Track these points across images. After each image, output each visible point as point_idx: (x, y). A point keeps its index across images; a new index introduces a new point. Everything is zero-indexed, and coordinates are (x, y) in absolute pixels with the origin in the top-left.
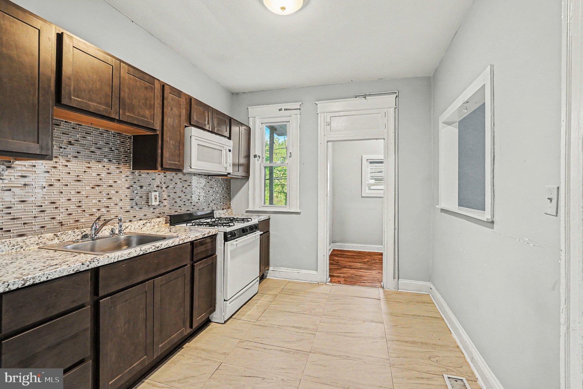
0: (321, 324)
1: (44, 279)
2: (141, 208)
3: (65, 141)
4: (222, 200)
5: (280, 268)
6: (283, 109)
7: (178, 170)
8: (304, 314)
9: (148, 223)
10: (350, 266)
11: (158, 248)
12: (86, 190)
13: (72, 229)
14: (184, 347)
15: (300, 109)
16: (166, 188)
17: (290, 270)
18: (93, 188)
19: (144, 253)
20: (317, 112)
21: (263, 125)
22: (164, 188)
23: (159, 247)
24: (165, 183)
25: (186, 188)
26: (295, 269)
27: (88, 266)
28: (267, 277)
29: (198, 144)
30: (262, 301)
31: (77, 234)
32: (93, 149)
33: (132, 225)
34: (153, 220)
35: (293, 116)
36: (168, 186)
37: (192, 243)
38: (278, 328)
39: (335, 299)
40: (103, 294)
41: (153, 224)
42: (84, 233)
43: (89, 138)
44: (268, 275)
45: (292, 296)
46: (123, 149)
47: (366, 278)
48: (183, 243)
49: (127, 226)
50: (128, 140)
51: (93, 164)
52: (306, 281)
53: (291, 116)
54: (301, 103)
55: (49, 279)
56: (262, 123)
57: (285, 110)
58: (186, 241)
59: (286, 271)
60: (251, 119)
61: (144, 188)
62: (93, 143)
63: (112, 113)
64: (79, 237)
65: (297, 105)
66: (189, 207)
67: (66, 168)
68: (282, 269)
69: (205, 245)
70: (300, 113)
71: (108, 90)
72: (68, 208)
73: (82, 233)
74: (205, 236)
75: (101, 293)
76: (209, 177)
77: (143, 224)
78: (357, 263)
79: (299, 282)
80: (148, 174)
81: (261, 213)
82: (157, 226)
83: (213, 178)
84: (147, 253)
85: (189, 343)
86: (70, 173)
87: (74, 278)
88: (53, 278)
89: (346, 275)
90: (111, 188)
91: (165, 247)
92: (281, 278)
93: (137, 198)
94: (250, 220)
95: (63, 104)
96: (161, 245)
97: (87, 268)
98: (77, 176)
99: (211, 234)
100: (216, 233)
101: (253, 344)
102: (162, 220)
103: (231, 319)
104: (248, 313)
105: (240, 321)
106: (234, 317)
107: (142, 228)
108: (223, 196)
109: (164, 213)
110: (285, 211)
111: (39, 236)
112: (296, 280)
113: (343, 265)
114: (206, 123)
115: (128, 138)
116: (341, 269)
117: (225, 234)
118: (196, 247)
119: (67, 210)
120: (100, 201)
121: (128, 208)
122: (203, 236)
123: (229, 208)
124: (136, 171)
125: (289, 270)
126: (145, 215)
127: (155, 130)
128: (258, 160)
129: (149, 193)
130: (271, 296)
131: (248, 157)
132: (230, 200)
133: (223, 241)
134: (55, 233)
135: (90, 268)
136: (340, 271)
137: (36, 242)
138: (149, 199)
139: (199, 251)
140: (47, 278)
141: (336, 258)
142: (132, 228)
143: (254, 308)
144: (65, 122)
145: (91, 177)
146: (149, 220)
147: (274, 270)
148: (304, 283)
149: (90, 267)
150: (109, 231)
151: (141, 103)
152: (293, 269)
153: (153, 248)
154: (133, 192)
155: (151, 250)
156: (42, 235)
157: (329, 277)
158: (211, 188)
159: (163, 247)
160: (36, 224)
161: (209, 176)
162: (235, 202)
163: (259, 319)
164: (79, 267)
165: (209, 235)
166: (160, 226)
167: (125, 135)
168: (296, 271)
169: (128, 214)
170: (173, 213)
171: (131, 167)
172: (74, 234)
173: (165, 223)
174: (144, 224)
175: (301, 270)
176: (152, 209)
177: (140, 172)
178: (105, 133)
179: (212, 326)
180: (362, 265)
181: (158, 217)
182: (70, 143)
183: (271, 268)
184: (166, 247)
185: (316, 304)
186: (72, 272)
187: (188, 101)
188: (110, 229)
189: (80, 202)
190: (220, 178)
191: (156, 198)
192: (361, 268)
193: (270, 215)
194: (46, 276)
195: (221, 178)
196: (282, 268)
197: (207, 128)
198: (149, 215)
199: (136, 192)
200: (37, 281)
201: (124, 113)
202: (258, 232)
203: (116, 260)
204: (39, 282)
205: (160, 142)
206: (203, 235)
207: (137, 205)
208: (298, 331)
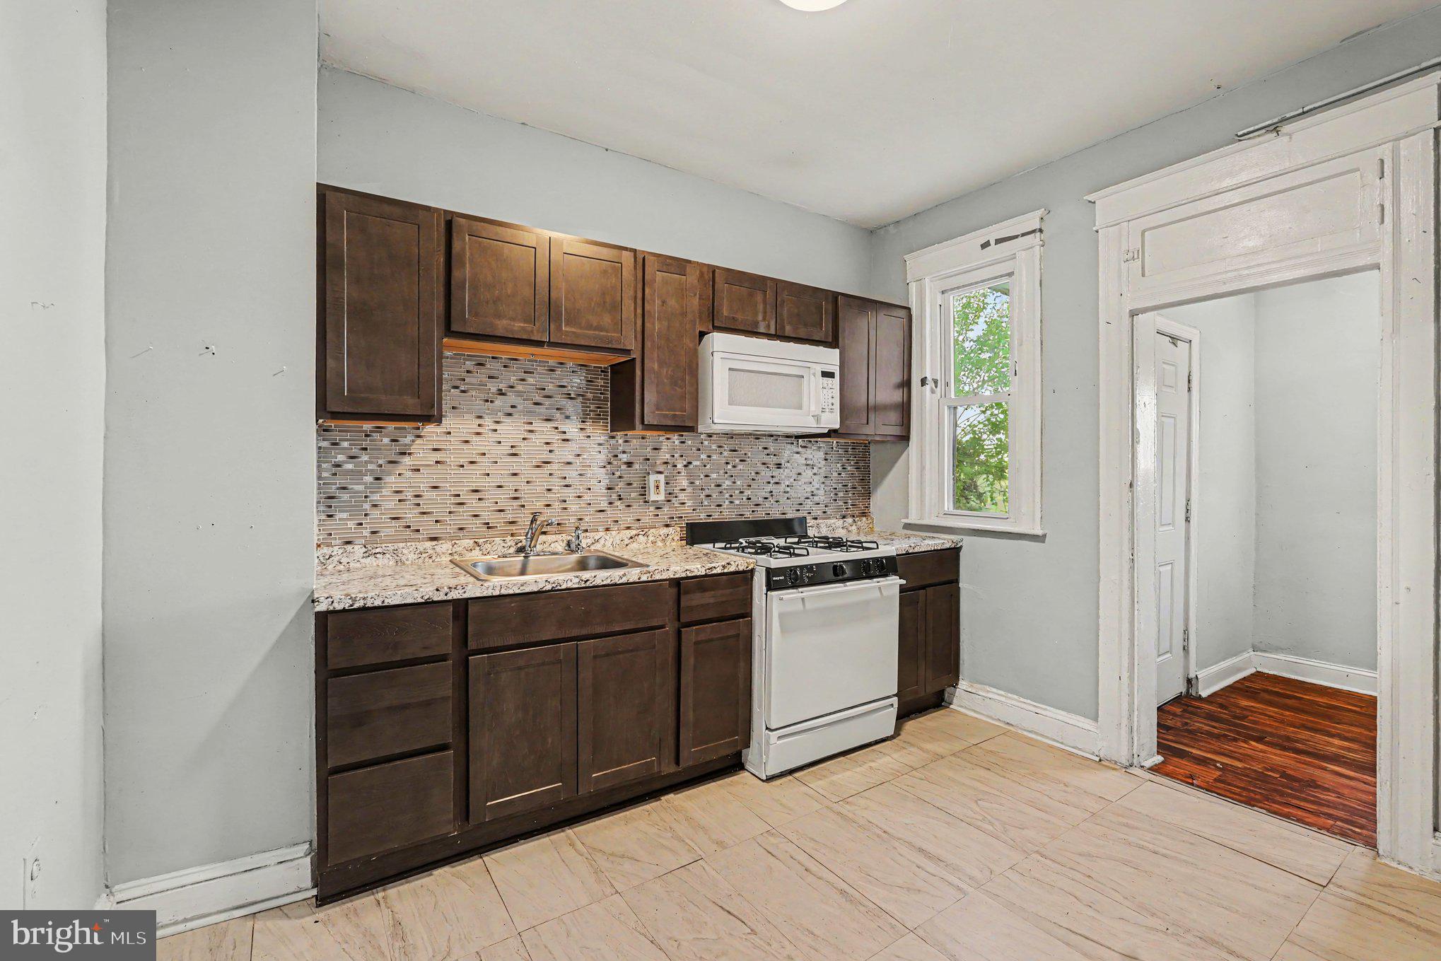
0: (1010, 874)
1: (378, 603)
2: (629, 506)
3: (494, 390)
4: (841, 494)
5: (988, 688)
6: (992, 242)
7: (686, 427)
8: (978, 828)
9: (640, 536)
10: (1288, 739)
11: (586, 582)
12: (527, 471)
13: (503, 535)
14: (662, 798)
15: (1041, 231)
16: (685, 466)
17: (1016, 700)
18: (538, 466)
19: (553, 587)
20: (1095, 225)
21: (946, 294)
22: (679, 466)
23: (588, 580)
24: (682, 456)
25: (734, 467)
26: (1029, 701)
27: (446, 595)
28: (951, 706)
29: (730, 369)
30: (887, 760)
31: (509, 544)
32: (538, 399)
33: (607, 538)
34: (652, 530)
35: (1022, 255)
36: (690, 463)
37: (677, 583)
38: (879, 836)
39: (1127, 825)
40: (474, 647)
41: (651, 538)
42: (520, 545)
43: (531, 380)
44: (955, 701)
45: (983, 773)
46: (591, 393)
47: (1331, 797)
48: (650, 579)
49: (597, 538)
50: (601, 375)
51: (538, 425)
52: (1062, 743)
53: (1015, 258)
54: (1040, 212)
55: (386, 604)
56: (943, 292)
57: (998, 241)
58: (657, 577)
59: (1003, 699)
60: (913, 288)
61: (636, 466)
62: (537, 389)
63: (535, 332)
64: (512, 550)
65: (1032, 221)
66: (745, 508)
67: (495, 435)
68: (994, 693)
69: (713, 592)
70: (1041, 242)
71: (527, 292)
72: (498, 501)
73: (517, 544)
74: (714, 572)
75: (472, 645)
76: (800, 440)
77: (629, 537)
78: (1332, 736)
79: (1037, 741)
80: (643, 438)
81: (941, 533)
82: (660, 544)
83: (811, 441)
84: (560, 588)
85: (675, 794)
86: (500, 442)
87: (421, 610)
88: (392, 603)
89: (1239, 765)
90: (568, 467)
91: (602, 583)
92: (988, 716)
93: (621, 485)
94: (874, 546)
95: (453, 332)
96: (595, 577)
97: (445, 598)
98: (512, 447)
99: (732, 569)
100: (750, 568)
101: (791, 848)
102: (675, 532)
103: (790, 778)
104: (834, 778)
105: (804, 788)
106: (797, 775)
107: (627, 545)
108: (843, 486)
109: (682, 517)
110: (1000, 530)
111: (453, 542)
112: (1030, 732)
113: (1257, 731)
114: (760, 317)
115: (602, 371)
116: (1235, 740)
117: (770, 572)
118: (687, 593)
119: (497, 503)
120: (549, 490)
121: (604, 505)
122: (707, 571)
123: (864, 514)
124: (618, 433)
125: (1014, 700)
126: (639, 520)
127: (628, 352)
128: (933, 392)
129: (645, 477)
130: (925, 755)
131: (906, 384)
132: (867, 494)
133: (765, 588)
134: (476, 540)
135: (449, 599)
136: (1228, 747)
137: (450, 552)
138: (645, 488)
139: (694, 603)
140: (383, 602)
141: (1245, 703)
142: (608, 544)
143: (859, 769)
144: (493, 358)
145: (534, 449)
146: (644, 530)
147: (969, 690)
148: (1052, 747)
149: (449, 597)
150: (564, 545)
151: (593, 304)
152: (1022, 699)
153: (577, 580)
154: (613, 474)
155: (570, 585)
156: (457, 542)
157: (1158, 753)
158: (807, 465)
159: (598, 582)
160: (452, 523)
161: (798, 437)
162: (881, 498)
163: (847, 800)
164: (431, 594)
165: (726, 571)
166: (668, 544)
167: (594, 367)
168: (1029, 705)
169: (601, 515)
170: (702, 517)
171: (607, 426)
172: (504, 544)
173: (679, 538)
174: (631, 538)
175: (1048, 708)
176: (652, 509)
177: (627, 435)
178: (558, 368)
179: (743, 777)
180: (1349, 749)
181: (667, 526)
182: (501, 393)
183: (963, 684)
184: (605, 583)
185: (1040, 814)
186: (420, 600)
187: (708, 276)
188: (565, 542)
189: (516, 490)
190: (835, 442)
191: (658, 487)
192: (1335, 759)
193: (960, 537)
194: (382, 599)
195: (837, 442)
196: (994, 690)
197: (762, 330)
198: (646, 520)
199: (618, 474)
200: (369, 605)
201: (559, 328)
202: (895, 579)
203: (497, 593)
204: (372, 605)
205: (638, 373)
206: (709, 569)
207: (620, 499)
208: (922, 865)
